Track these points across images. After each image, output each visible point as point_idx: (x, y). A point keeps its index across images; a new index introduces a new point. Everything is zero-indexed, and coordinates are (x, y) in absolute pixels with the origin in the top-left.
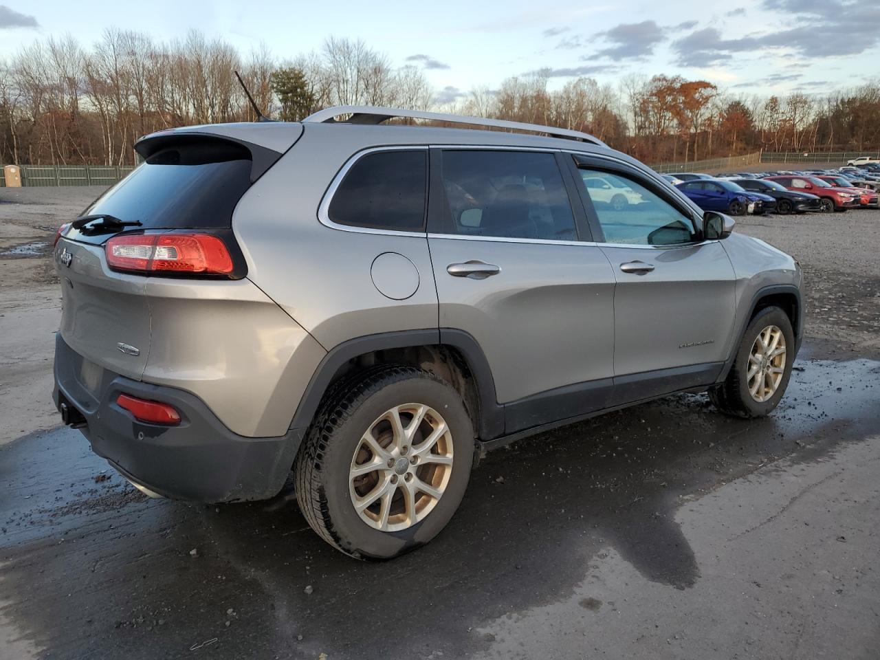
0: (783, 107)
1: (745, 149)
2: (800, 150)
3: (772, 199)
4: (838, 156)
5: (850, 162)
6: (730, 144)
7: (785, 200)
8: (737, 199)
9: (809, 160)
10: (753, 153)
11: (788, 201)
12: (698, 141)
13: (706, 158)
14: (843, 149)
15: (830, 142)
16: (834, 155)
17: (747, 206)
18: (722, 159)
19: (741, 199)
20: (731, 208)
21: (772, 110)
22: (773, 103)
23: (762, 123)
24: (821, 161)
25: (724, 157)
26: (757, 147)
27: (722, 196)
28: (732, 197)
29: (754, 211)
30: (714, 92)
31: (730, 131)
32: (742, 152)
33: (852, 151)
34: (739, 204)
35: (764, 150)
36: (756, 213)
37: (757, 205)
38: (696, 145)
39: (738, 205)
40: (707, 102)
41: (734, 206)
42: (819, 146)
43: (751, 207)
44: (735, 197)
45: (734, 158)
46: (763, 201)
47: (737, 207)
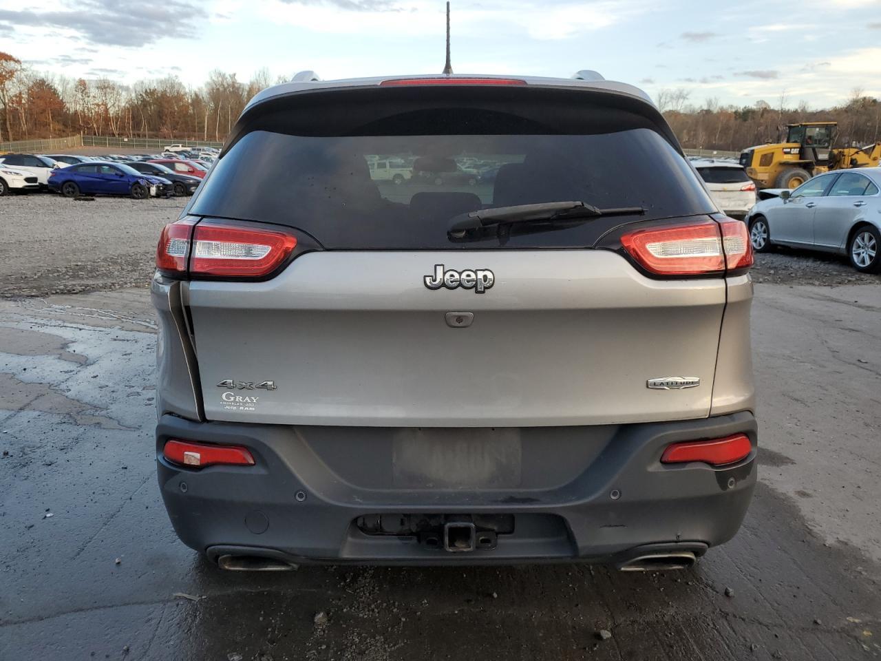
0: (93, 91)
1: (64, 131)
2: (118, 134)
3: (170, 183)
4: (155, 142)
5: (166, 148)
6: (46, 125)
7: (178, 183)
8: (138, 183)
9: (128, 145)
10: (74, 135)
11: (180, 184)
12: (9, 119)
13: (22, 138)
14: (157, 136)
15: (145, 129)
16: (151, 142)
17: (149, 189)
18: (42, 140)
19: (142, 182)
20: (134, 191)
21: (82, 92)
22: (82, 86)
23: (73, 105)
24: (140, 145)
25: (45, 138)
26: (76, 130)
27: (121, 179)
28: (132, 181)
29: (156, 194)
30: (17, 66)
31: (44, 111)
32: (61, 134)
33: (165, 138)
34: (141, 187)
35: (84, 132)
36: (158, 196)
37: (158, 187)
38: (8, 123)
39: (139, 187)
40: (11, 76)
41: (136, 189)
42: (136, 132)
43: (153, 190)
44: (136, 180)
45: (56, 140)
46: (164, 184)
47: (139, 190)
